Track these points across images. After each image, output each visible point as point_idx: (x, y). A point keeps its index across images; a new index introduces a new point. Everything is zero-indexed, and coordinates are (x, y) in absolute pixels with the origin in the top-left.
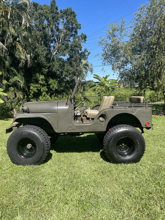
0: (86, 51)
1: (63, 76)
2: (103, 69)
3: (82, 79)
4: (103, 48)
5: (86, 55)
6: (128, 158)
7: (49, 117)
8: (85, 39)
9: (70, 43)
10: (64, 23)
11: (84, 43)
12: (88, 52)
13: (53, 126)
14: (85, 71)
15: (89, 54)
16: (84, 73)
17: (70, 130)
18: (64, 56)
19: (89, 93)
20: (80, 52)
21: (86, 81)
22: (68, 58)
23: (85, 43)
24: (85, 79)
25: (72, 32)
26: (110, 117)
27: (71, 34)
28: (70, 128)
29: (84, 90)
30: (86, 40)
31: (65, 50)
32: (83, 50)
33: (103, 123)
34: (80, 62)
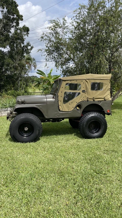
0: (28, 44)
1: (3, 70)
2: (46, 65)
3: (25, 75)
4: (46, 44)
5: (29, 49)
6: (96, 134)
7: (41, 107)
8: (27, 33)
9: (11, 35)
10: (4, 12)
11: (26, 36)
12: (31, 46)
13: (44, 114)
14: (28, 66)
15: (32, 48)
16: (27, 68)
17: (56, 116)
18: (5, 48)
19: (32, 89)
20: (22, 45)
21: (29, 77)
22: (9, 51)
23: (28, 36)
24: (27, 74)
25: (13, 23)
26: (84, 107)
27: (12, 25)
28: (56, 114)
29: (27, 86)
30: (29, 33)
31: (5, 41)
32: (25, 44)
33: (79, 111)
34: (22, 56)
